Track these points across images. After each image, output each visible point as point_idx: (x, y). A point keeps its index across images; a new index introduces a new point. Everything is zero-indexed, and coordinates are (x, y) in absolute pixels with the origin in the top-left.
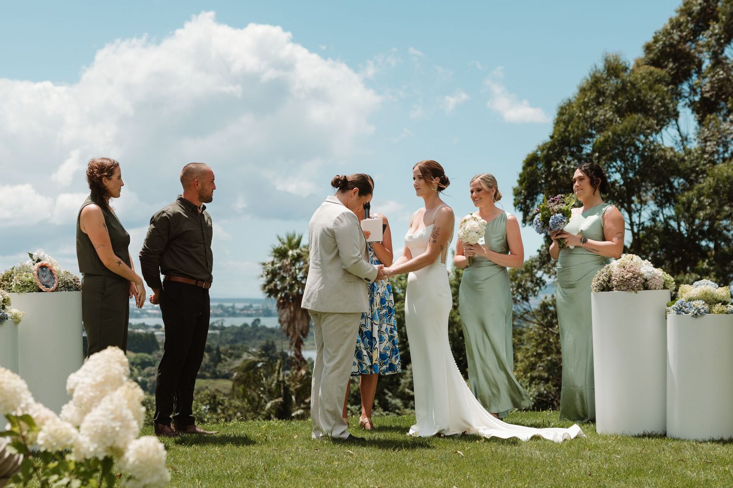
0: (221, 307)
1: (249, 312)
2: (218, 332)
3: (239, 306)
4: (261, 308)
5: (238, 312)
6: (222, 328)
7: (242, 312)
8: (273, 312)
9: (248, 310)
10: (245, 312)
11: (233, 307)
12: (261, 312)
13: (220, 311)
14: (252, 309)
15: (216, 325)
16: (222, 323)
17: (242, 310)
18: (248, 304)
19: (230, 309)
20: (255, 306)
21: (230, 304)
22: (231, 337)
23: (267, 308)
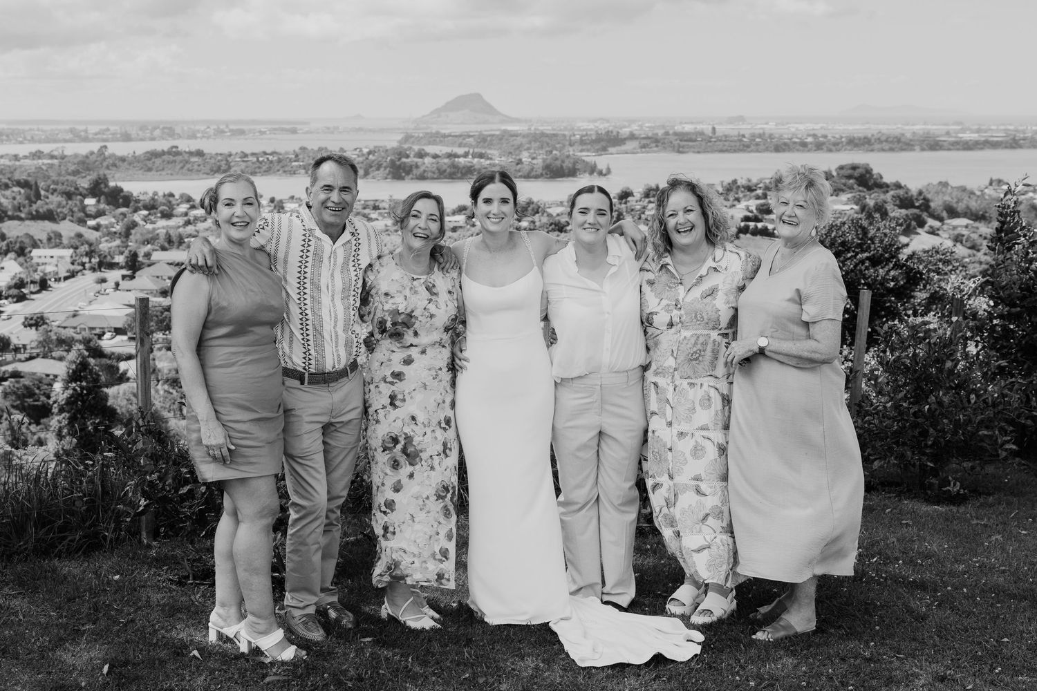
0: (72, 131)
1: (105, 137)
2: (55, 162)
3: (93, 129)
4: (119, 131)
5: (91, 136)
6: (63, 157)
7: (96, 137)
8: (133, 136)
9: (103, 134)
10: (99, 136)
11: (86, 131)
12: (119, 136)
13: (69, 136)
14: (109, 133)
15: (55, 153)
16: (63, 151)
17: (96, 134)
18: (104, 127)
19: (83, 134)
20: (112, 128)
21: (83, 127)
22: (72, 168)
23: (126, 132)
